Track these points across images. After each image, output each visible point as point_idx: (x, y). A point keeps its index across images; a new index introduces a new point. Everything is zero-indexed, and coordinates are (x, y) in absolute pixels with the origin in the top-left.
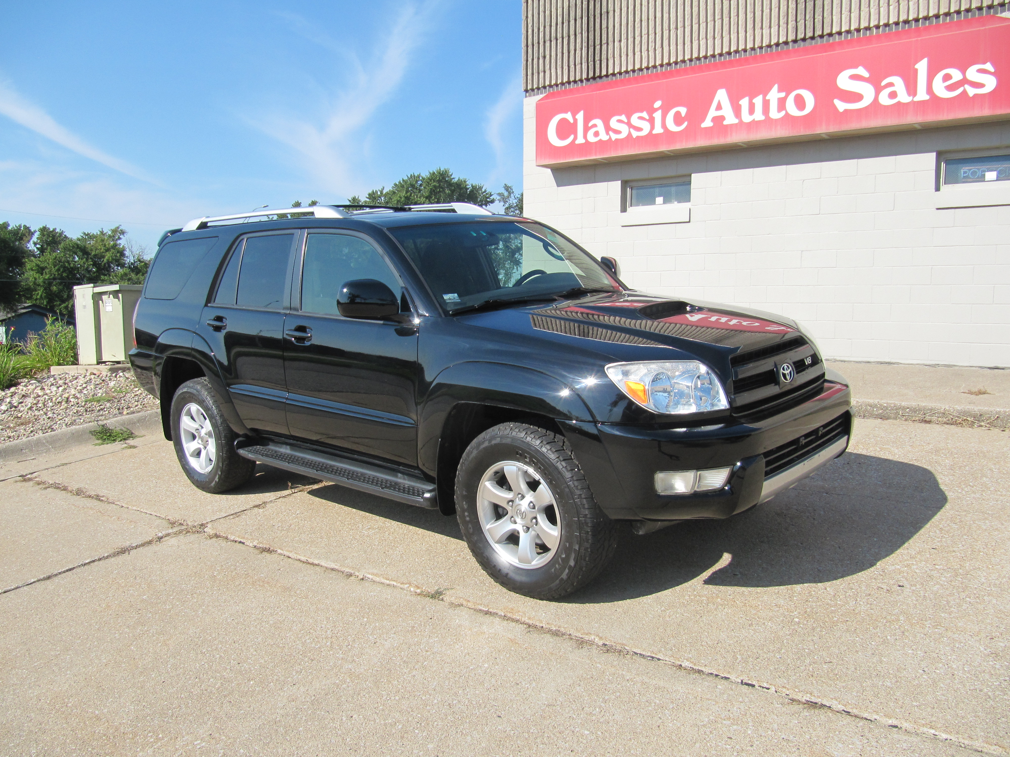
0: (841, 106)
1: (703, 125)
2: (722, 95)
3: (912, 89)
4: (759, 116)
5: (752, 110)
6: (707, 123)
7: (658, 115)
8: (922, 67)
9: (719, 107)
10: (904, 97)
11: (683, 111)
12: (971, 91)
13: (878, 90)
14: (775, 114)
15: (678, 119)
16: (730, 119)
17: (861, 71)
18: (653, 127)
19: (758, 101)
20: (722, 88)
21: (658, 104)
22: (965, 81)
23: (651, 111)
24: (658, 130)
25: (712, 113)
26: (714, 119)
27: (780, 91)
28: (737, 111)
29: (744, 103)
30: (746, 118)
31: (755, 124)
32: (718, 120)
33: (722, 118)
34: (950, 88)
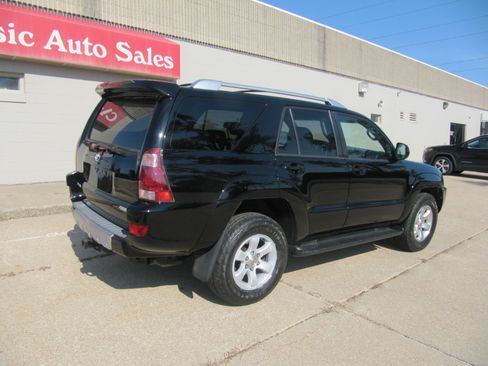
0: (119, 58)
1: (45, 47)
2: (56, 33)
3: (146, 60)
4: (78, 51)
5: (75, 47)
6: (48, 47)
7: (12, 33)
8: (149, 50)
9: (55, 40)
10: (143, 61)
11: (31, 35)
12: (167, 67)
13: (134, 55)
14: (87, 52)
15: (27, 38)
16: (62, 49)
17: (126, 44)
18: (8, 38)
19: (78, 43)
20: (56, 29)
21: (11, 25)
22: (163, 62)
23: (7, 29)
24: (12, 41)
25: (50, 42)
26: (52, 46)
27: (90, 41)
28: (66, 46)
29: (70, 42)
30: (72, 51)
31: (75, 56)
32: (55, 48)
33: (57, 47)
34: (160, 63)
